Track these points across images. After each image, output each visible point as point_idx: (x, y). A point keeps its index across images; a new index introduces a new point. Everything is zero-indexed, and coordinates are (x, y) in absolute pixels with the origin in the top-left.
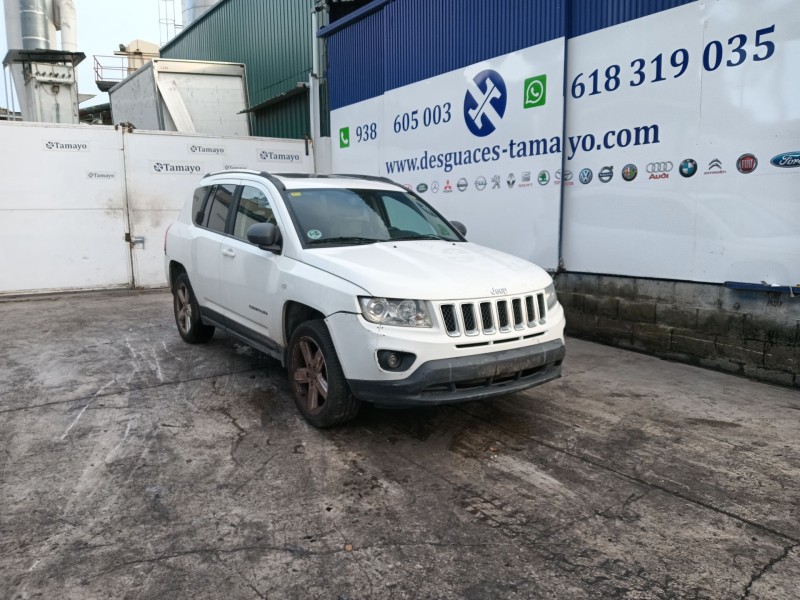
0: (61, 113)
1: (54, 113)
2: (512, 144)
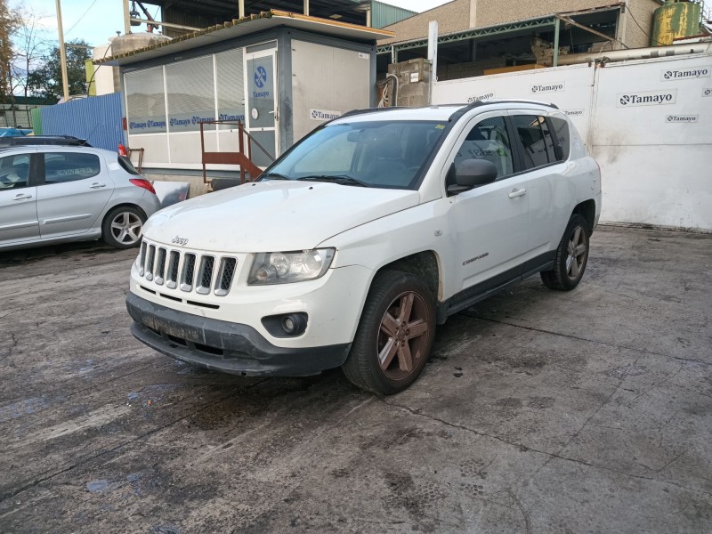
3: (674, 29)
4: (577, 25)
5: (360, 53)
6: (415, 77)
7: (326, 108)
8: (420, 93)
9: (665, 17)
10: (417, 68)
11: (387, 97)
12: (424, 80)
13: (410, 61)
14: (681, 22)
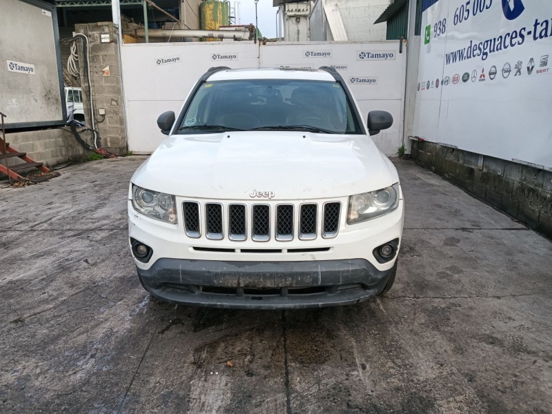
0: (300, 36)
1: (296, 36)
2: (536, 24)
3: (215, 20)
4: (157, 7)
5: (43, 10)
6: (106, 38)
7: (21, 61)
8: (111, 51)
9: (208, 9)
10: (107, 30)
11: (76, 53)
12: (114, 41)
13: (99, 24)
14: (218, 15)
